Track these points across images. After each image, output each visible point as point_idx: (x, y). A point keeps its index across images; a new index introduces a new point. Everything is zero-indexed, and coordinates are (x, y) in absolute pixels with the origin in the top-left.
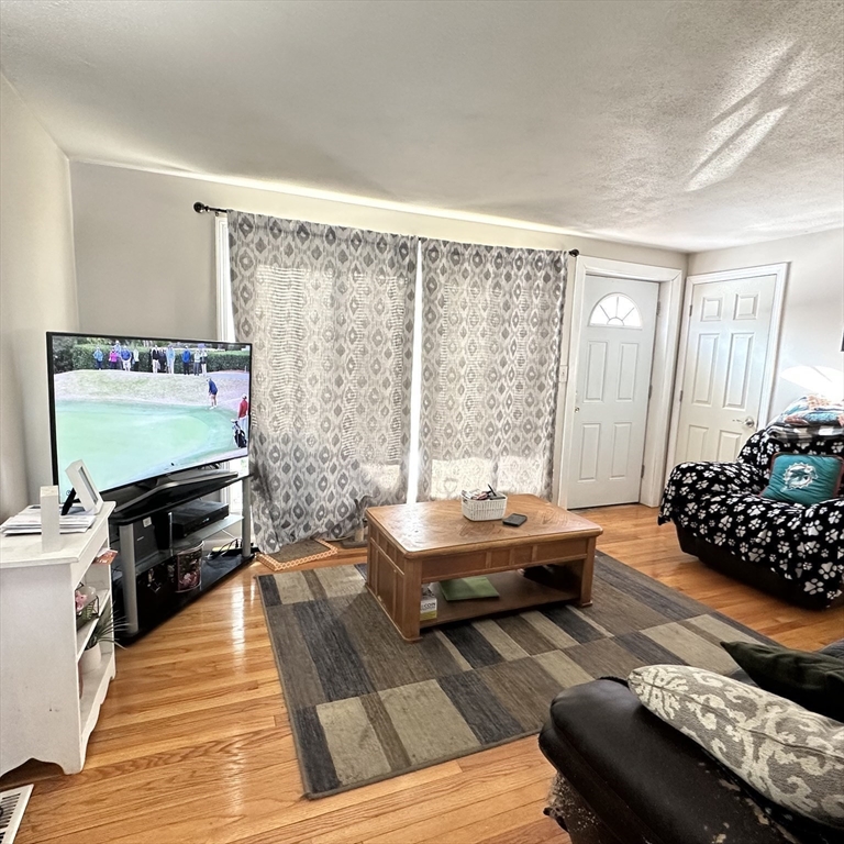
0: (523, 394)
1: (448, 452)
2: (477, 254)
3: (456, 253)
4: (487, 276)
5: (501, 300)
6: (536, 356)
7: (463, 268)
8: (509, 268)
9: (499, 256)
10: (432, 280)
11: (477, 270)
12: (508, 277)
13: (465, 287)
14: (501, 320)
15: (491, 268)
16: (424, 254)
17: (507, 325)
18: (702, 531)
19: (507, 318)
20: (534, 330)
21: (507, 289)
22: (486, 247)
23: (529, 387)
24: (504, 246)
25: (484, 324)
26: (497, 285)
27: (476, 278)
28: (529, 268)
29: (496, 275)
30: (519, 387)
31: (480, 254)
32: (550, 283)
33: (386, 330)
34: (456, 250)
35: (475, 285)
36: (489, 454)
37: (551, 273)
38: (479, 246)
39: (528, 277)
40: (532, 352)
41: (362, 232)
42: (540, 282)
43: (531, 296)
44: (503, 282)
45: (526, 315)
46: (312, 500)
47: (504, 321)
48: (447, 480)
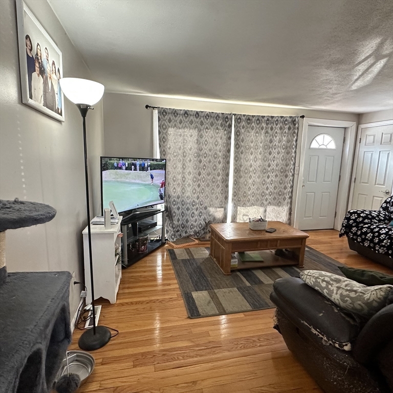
0: (278, 179)
1: (244, 203)
2: (258, 119)
3: (249, 119)
4: (262, 129)
5: (268, 139)
6: (284, 163)
7: (252, 126)
8: (272, 125)
9: (268, 120)
10: (238, 131)
11: (258, 126)
12: (272, 129)
13: (252, 134)
14: (268, 147)
15: (264, 125)
16: (235, 121)
17: (271, 149)
18: (359, 240)
19: (271, 146)
20: (283, 151)
21: (271, 134)
22: (262, 116)
23: (281, 176)
24: (270, 115)
25: (261, 149)
26: (267, 132)
27: (258, 130)
28: (281, 124)
29: (266, 128)
30: (276, 176)
31: (259, 119)
32: (291, 131)
33: (219, 152)
34: (249, 118)
35: (257, 133)
36: (262, 205)
37: (292, 126)
38: (259, 116)
39: (281, 128)
40: (282, 161)
41: (210, 113)
42: (286, 130)
43: (282, 137)
44: (269, 131)
45: (279, 145)
46: (188, 221)
47: (269, 148)
48: (244, 215)
